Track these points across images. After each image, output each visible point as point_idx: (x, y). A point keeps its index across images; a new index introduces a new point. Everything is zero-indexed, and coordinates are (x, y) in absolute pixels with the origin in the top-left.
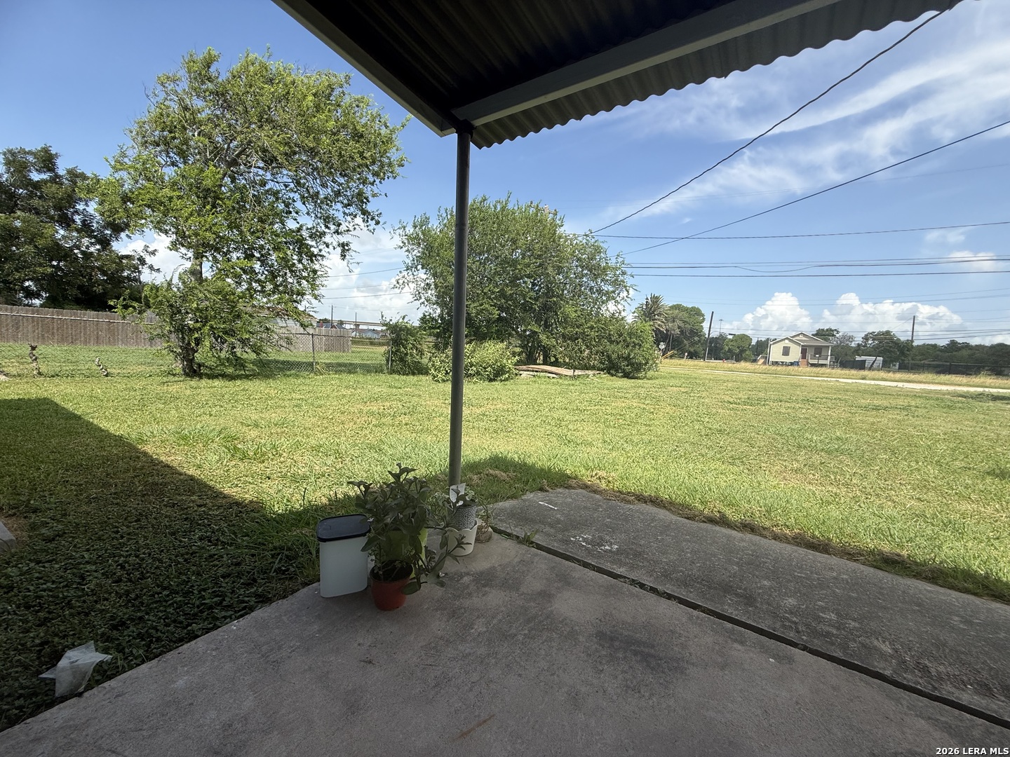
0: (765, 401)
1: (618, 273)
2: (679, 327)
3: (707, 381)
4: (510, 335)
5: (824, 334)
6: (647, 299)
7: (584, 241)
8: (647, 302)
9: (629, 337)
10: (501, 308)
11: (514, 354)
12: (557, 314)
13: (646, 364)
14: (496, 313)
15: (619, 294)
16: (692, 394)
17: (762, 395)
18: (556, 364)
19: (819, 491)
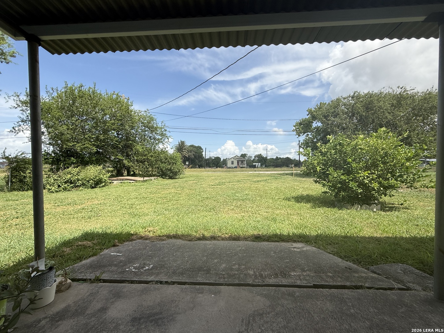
0: (225, 183)
1: (163, 130)
2: (193, 155)
3: (205, 177)
4: (106, 162)
5: (244, 156)
6: (179, 142)
7: (145, 114)
8: (179, 144)
9: (170, 160)
10: (97, 147)
11: (108, 171)
12: (132, 150)
13: (179, 172)
14: (95, 149)
15: (164, 140)
16: (198, 183)
17: (224, 181)
18: (134, 175)
19: (239, 216)
